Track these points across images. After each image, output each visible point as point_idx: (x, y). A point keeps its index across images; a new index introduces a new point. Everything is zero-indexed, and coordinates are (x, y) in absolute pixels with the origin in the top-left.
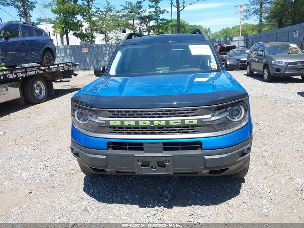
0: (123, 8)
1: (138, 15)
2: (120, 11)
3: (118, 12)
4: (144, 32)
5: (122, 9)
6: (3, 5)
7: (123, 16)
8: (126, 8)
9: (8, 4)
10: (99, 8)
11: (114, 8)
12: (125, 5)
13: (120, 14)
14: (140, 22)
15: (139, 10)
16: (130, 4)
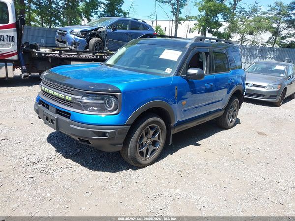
0: (270, 9)
1: (286, 18)
2: (267, 13)
3: (264, 13)
4: (288, 37)
5: (269, 11)
6: (162, 3)
7: (268, 18)
8: (273, 9)
9: (166, 2)
10: (243, 9)
11: (260, 9)
12: (273, 5)
13: (265, 16)
14: (287, 26)
15: (290, 12)
16: (281, 4)
